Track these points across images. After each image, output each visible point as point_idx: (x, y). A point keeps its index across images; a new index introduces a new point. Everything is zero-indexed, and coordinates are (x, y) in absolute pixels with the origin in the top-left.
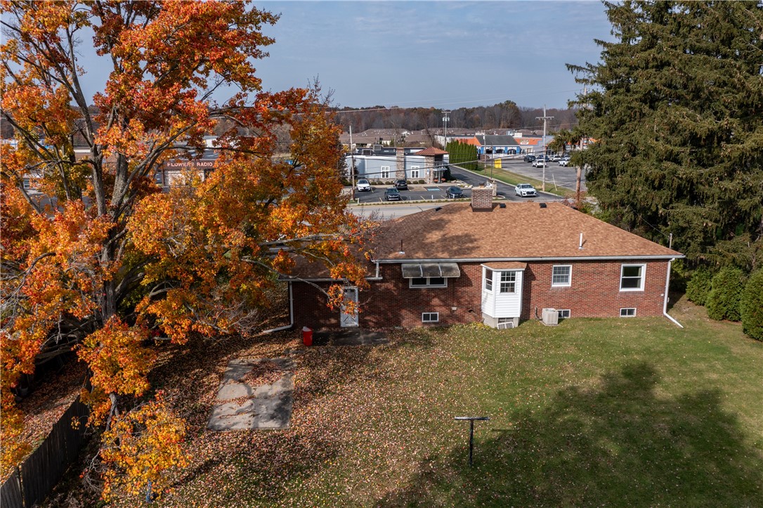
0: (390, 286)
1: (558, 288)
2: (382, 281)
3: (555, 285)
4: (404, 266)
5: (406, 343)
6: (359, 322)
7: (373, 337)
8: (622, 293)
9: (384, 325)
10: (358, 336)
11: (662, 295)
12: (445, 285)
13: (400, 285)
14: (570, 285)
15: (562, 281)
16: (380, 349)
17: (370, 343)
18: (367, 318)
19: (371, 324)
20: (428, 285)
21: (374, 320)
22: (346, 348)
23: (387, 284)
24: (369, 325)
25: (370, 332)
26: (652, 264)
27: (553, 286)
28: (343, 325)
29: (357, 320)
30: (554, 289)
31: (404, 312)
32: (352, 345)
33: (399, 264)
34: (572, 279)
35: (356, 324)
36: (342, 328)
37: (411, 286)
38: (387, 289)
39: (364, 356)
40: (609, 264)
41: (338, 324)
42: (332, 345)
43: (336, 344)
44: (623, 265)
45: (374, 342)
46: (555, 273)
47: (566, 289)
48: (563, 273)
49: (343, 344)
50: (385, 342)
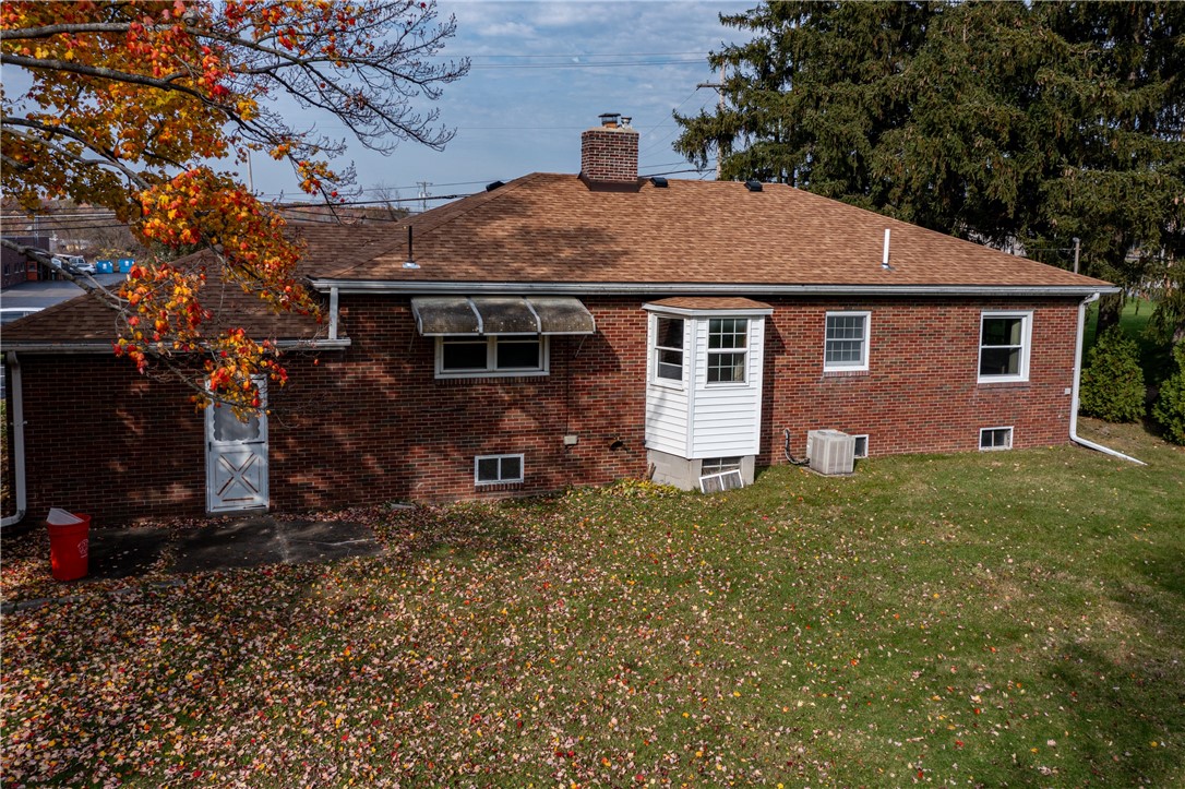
0: (375, 371)
1: (839, 375)
2: (347, 355)
3: (830, 368)
4: (418, 303)
5: (439, 546)
6: (272, 494)
7: (319, 538)
8: (984, 387)
9: (355, 502)
10: (269, 536)
11: (1067, 391)
12: (543, 370)
13: (408, 369)
14: (866, 368)
15: (846, 357)
16: (350, 573)
17: (312, 555)
18: (299, 479)
19: (310, 497)
20: (492, 370)
21: (321, 487)
22: (221, 578)
23: (362, 366)
24: (303, 501)
25: (308, 524)
26: (1045, 311)
27: (827, 369)
28: (215, 504)
29: (265, 487)
30: (829, 377)
31: (416, 457)
32: (246, 565)
33: (405, 299)
34: (872, 350)
35: (260, 500)
36: (212, 516)
37: (440, 372)
38: (363, 381)
39: (292, 599)
40: (954, 311)
41: (197, 505)
42: (170, 569)
43: (184, 569)
44: (985, 313)
45: (327, 549)
46: (830, 334)
47: (858, 377)
48: (849, 334)
49: (212, 567)
50: (364, 550)
